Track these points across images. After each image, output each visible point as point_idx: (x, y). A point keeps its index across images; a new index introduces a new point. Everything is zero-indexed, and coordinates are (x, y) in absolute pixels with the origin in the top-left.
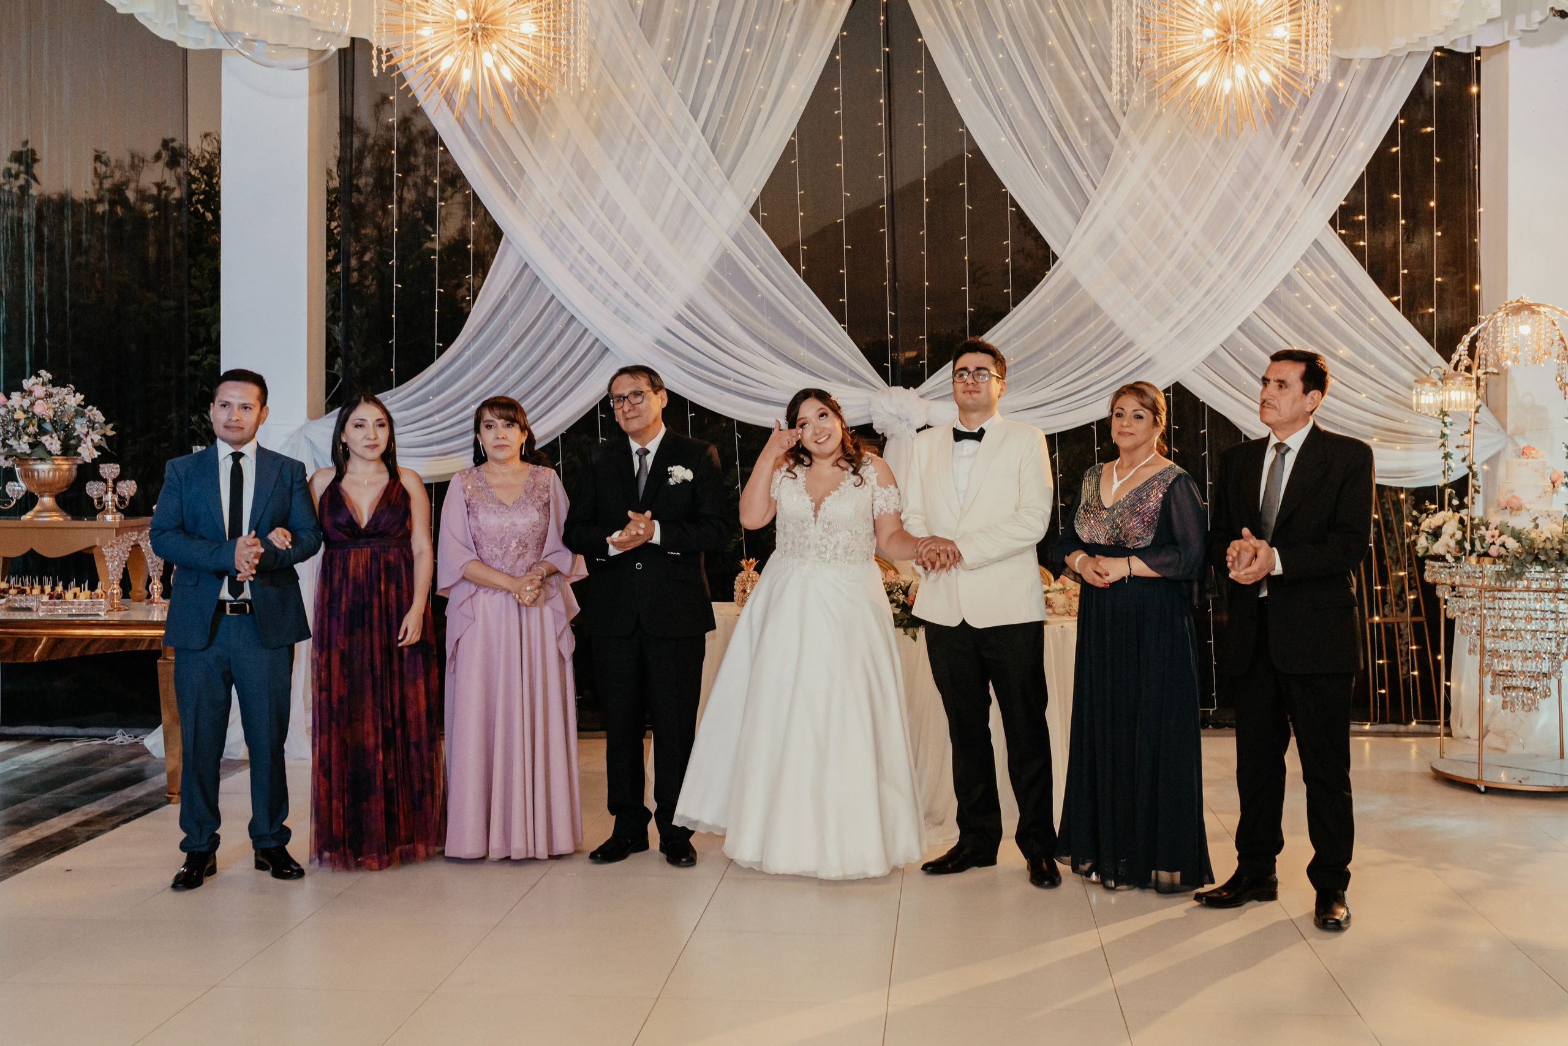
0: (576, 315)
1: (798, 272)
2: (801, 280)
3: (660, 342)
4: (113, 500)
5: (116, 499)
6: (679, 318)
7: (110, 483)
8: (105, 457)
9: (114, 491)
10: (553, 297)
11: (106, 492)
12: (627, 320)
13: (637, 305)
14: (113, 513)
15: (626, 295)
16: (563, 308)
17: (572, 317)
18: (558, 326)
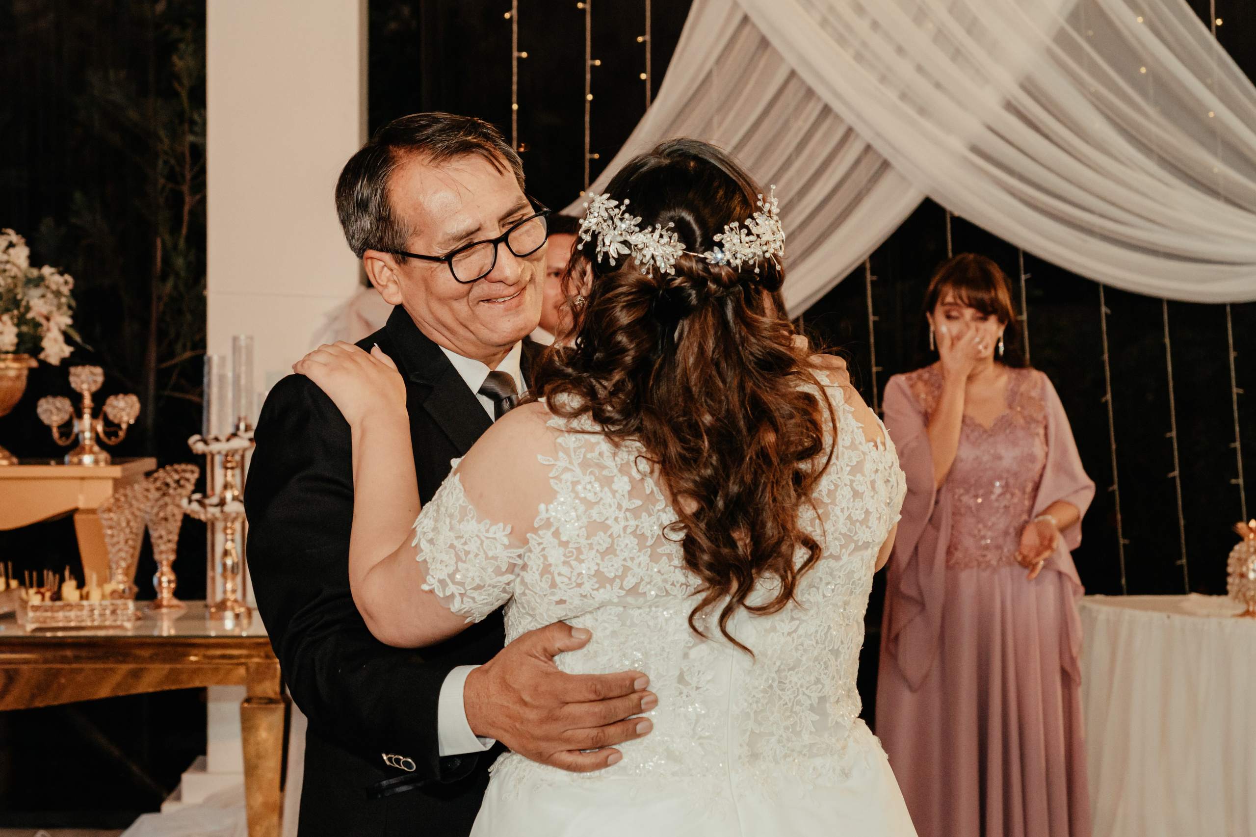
0: (836, 106)
1: (1208, 23)
2: (1212, 39)
3: (975, 150)
4: (93, 429)
5: (100, 428)
6: (1011, 107)
7: (87, 401)
8: (79, 358)
9: (95, 415)
10: (793, 74)
11: (79, 415)
12: (922, 111)
13: (938, 86)
14: (91, 452)
15: (920, 69)
16: (810, 93)
17: (827, 110)
18: (802, 125)
